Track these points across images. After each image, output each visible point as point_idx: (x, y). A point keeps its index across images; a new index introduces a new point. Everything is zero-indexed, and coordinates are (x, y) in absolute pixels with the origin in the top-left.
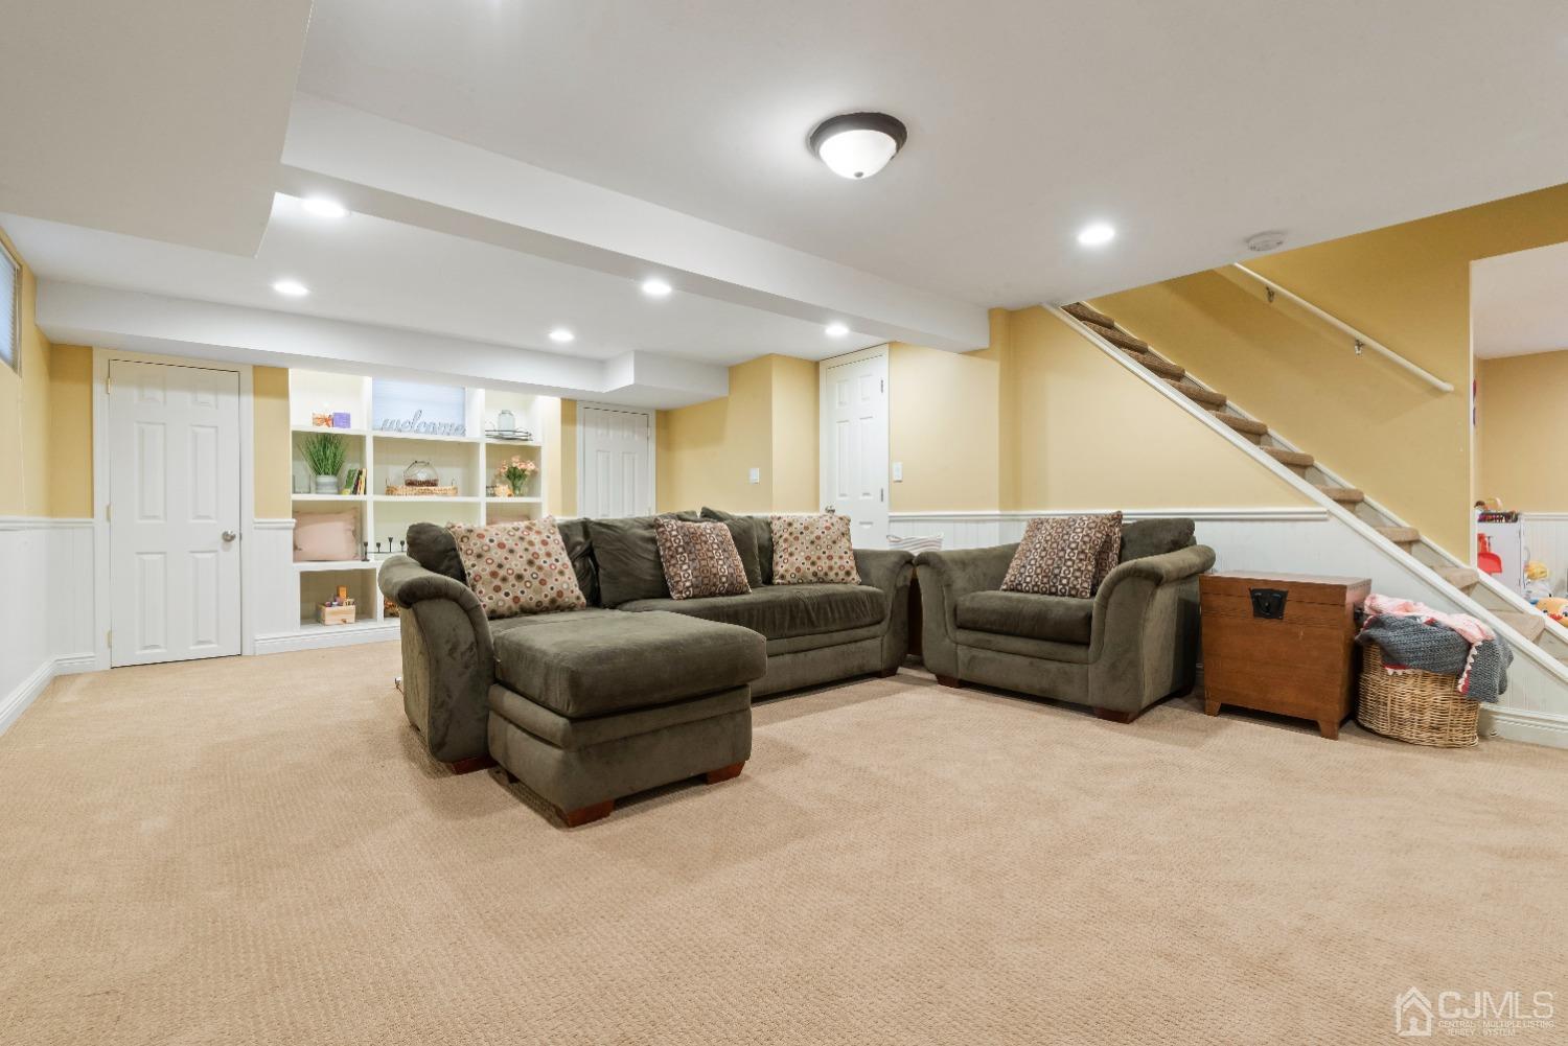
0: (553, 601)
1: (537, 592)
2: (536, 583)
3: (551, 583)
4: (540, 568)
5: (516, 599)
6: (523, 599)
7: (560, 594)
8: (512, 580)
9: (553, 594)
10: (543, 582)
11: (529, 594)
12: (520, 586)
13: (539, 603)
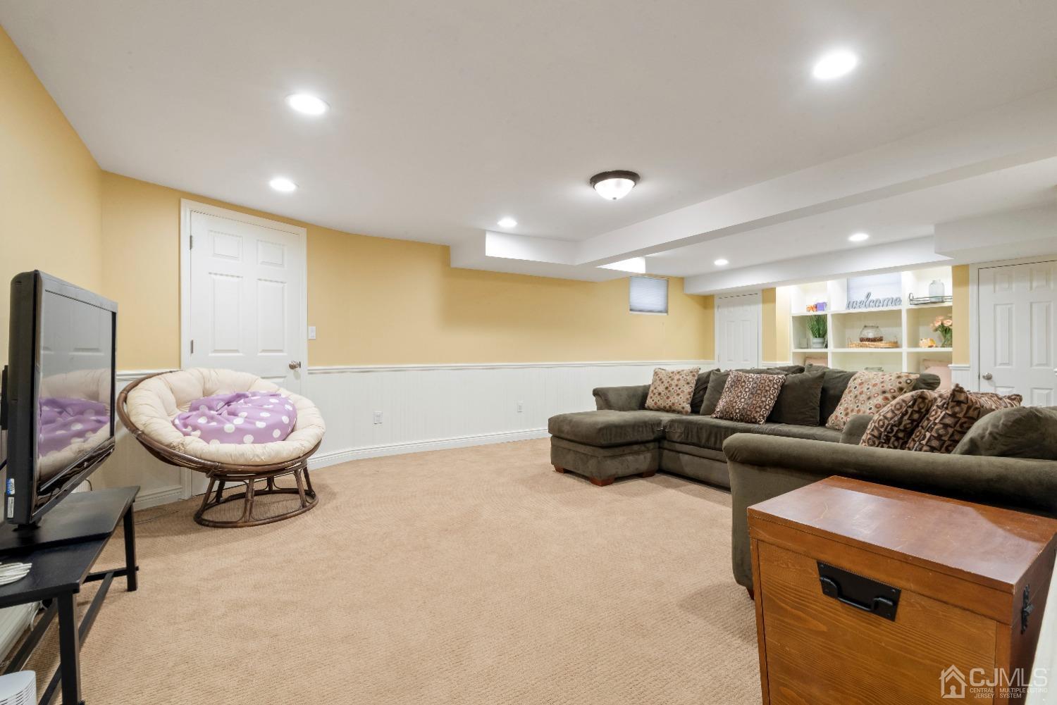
0: (670, 407)
1: (665, 401)
2: (665, 397)
3: (671, 399)
4: (669, 391)
5: (656, 403)
6: (659, 403)
7: (673, 404)
8: (657, 394)
9: (670, 404)
10: (668, 398)
11: (661, 402)
12: (659, 398)
13: (665, 407)
